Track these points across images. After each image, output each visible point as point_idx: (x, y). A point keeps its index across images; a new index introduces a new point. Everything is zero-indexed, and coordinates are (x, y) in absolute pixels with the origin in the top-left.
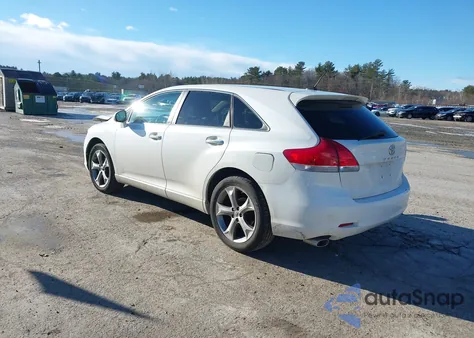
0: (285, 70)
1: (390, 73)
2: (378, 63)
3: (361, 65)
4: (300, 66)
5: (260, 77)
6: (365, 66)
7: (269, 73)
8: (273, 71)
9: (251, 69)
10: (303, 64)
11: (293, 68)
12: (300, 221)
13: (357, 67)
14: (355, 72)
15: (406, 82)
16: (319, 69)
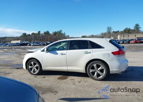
0: (35, 34)
1: (64, 34)
2: (61, 31)
3: (57, 31)
4: (39, 32)
5: (27, 36)
6: (58, 32)
7: (29, 35)
8: (31, 34)
9: (23, 34)
10: (40, 32)
11: (37, 33)
12: (118, 69)
13: (56, 32)
14: (55, 33)
15: (68, 36)
16: (45, 33)
